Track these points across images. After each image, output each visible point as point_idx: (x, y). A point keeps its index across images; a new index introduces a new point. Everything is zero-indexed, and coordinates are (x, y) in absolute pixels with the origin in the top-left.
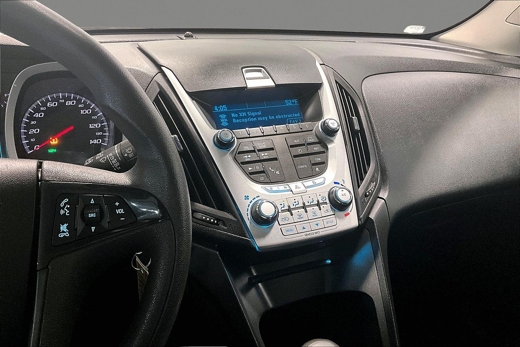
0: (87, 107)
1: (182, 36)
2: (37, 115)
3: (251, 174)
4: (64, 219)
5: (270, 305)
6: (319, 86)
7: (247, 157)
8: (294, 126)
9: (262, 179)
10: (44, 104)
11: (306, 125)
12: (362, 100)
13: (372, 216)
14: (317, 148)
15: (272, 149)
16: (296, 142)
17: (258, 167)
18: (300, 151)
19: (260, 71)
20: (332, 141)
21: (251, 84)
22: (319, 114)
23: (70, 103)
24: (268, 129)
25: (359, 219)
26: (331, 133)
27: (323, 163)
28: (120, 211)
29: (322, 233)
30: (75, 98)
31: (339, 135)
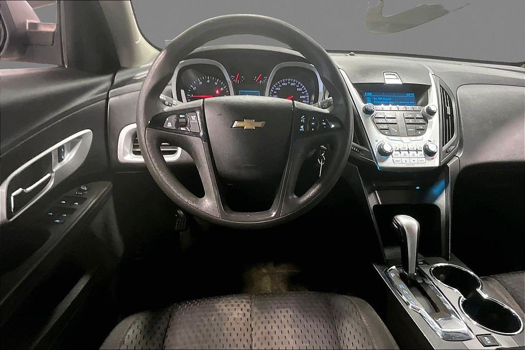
0: (300, 87)
1: (348, 55)
2: (277, 89)
3: (381, 129)
4: (302, 124)
5: (380, 203)
6: (428, 87)
7: (380, 121)
8: (409, 108)
9: (386, 133)
10: (281, 84)
11: (417, 108)
12: (455, 98)
13: (449, 165)
14: (421, 121)
15: (395, 118)
16: (410, 116)
17: (385, 126)
18: (411, 121)
19: (394, 75)
20: (431, 118)
21: (388, 82)
22: (426, 102)
23: (293, 84)
24: (394, 108)
25: (440, 163)
26: (431, 113)
27: (424, 130)
28: (324, 124)
29: (416, 166)
30: (295, 82)
31: (437, 115)
